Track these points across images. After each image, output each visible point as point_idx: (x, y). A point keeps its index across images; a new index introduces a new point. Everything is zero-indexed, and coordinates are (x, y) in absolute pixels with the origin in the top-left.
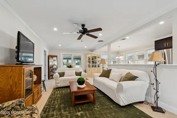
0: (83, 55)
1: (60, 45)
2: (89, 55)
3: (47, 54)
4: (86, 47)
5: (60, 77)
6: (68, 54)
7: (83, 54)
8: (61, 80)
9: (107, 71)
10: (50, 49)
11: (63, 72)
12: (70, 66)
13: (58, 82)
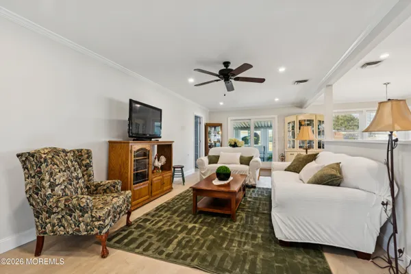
0: (276, 119)
1: (221, 104)
2: (293, 119)
3: (204, 122)
4: (277, 100)
5: (210, 163)
6: (243, 118)
7: (276, 116)
8: (208, 170)
9: (303, 158)
10: (211, 112)
11: (217, 155)
12: (235, 143)
13: (203, 172)
